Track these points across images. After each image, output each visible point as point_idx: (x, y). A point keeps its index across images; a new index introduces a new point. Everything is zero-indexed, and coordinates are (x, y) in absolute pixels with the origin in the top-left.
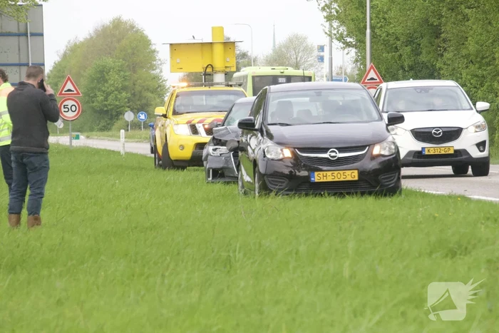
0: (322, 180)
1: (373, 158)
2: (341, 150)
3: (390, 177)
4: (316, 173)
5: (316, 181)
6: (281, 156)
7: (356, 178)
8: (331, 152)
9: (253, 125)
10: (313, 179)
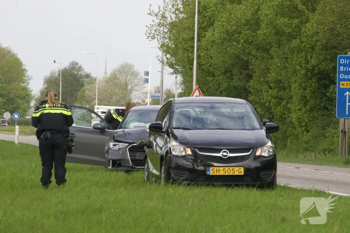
0: (215, 174)
1: (257, 158)
2: (231, 151)
3: (269, 174)
4: (211, 168)
5: (211, 174)
6: (184, 154)
7: (242, 174)
8: (224, 152)
9: (161, 128)
10: (208, 173)
